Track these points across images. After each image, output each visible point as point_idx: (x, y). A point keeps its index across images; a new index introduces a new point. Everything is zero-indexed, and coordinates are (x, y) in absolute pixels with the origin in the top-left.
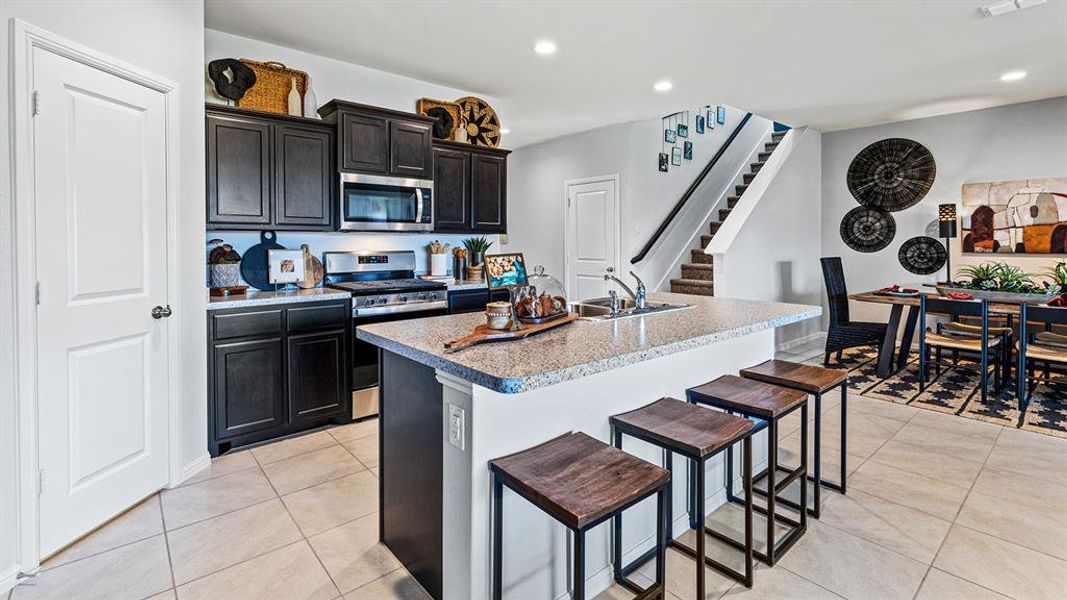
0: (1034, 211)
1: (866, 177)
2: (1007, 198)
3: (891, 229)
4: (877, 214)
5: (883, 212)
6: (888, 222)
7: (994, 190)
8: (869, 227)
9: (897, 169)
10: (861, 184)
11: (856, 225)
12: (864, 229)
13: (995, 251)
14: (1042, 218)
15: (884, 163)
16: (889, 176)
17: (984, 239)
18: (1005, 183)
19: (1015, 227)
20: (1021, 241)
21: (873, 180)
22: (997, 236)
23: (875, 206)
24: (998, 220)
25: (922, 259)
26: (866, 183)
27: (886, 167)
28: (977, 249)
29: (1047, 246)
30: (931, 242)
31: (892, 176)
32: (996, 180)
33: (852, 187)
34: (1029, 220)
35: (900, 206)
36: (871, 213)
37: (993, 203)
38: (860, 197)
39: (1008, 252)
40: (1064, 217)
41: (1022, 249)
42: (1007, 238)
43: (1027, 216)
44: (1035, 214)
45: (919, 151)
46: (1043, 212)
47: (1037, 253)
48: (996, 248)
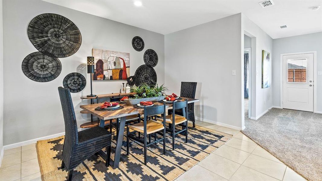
0: (115, 63)
1: (42, 34)
2: (107, 57)
3: (58, 67)
4: (50, 58)
5: (54, 57)
6: (57, 64)
7: (103, 54)
8: (45, 66)
9: (62, 33)
10: (39, 37)
11: (35, 64)
12: (41, 67)
13: (104, 80)
14: (117, 67)
15: (54, 27)
16: (57, 36)
17: (100, 74)
18: (107, 51)
19: (110, 69)
20: (112, 75)
21: (47, 37)
22: (105, 73)
23: (48, 53)
24: (105, 67)
25: (75, 84)
26: (42, 37)
27: (55, 31)
28: (98, 79)
29: (118, 77)
30: (79, 76)
31: (59, 36)
32: (104, 49)
33: (32, 38)
34: (114, 67)
35: (64, 56)
36: (46, 57)
38: (38, 46)
39: (108, 80)
40: (122, 67)
41: (111, 78)
42: (107, 74)
43: (113, 65)
44: (115, 65)
45: (73, 27)
46: (117, 64)
47: (116, 80)
48: (104, 78)
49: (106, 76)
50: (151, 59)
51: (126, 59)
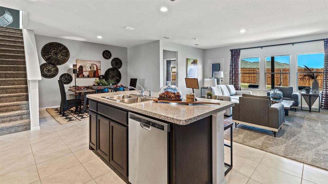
0: (90, 68)
1: (48, 53)
2: (86, 64)
3: (57, 71)
4: (52, 66)
5: (54, 65)
6: (56, 69)
7: (83, 62)
8: (50, 70)
9: (59, 52)
10: (47, 55)
11: (45, 69)
12: (48, 70)
13: (83, 77)
14: (92, 69)
15: (54, 49)
16: (56, 54)
17: (81, 74)
18: (85, 60)
19: (87, 71)
20: (88, 74)
21: (51, 54)
22: (84, 73)
23: (51, 63)
24: (84, 69)
25: (66, 80)
26: (48, 55)
27: (55, 51)
28: (80, 77)
29: (93, 76)
30: (69, 75)
31: (57, 54)
32: (83, 60)
33: (43, 56)
34: (90, 70)
35: (60, 64)
36: (50, 65)
37: (83, 65)
38: (46, 60)
39: (86, 77)
40: (95, 69)
41: (88, 77)
42: (86, 74)
43: (89, 69)
44: (90, 69)
45: (65, 48)
46: (92, 68)
47: (91, 77)
48: (84, 76)
49: (85, 75)
50: (117, 64)
51: (98, 65)
